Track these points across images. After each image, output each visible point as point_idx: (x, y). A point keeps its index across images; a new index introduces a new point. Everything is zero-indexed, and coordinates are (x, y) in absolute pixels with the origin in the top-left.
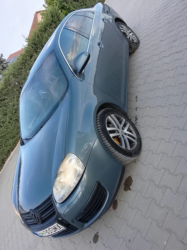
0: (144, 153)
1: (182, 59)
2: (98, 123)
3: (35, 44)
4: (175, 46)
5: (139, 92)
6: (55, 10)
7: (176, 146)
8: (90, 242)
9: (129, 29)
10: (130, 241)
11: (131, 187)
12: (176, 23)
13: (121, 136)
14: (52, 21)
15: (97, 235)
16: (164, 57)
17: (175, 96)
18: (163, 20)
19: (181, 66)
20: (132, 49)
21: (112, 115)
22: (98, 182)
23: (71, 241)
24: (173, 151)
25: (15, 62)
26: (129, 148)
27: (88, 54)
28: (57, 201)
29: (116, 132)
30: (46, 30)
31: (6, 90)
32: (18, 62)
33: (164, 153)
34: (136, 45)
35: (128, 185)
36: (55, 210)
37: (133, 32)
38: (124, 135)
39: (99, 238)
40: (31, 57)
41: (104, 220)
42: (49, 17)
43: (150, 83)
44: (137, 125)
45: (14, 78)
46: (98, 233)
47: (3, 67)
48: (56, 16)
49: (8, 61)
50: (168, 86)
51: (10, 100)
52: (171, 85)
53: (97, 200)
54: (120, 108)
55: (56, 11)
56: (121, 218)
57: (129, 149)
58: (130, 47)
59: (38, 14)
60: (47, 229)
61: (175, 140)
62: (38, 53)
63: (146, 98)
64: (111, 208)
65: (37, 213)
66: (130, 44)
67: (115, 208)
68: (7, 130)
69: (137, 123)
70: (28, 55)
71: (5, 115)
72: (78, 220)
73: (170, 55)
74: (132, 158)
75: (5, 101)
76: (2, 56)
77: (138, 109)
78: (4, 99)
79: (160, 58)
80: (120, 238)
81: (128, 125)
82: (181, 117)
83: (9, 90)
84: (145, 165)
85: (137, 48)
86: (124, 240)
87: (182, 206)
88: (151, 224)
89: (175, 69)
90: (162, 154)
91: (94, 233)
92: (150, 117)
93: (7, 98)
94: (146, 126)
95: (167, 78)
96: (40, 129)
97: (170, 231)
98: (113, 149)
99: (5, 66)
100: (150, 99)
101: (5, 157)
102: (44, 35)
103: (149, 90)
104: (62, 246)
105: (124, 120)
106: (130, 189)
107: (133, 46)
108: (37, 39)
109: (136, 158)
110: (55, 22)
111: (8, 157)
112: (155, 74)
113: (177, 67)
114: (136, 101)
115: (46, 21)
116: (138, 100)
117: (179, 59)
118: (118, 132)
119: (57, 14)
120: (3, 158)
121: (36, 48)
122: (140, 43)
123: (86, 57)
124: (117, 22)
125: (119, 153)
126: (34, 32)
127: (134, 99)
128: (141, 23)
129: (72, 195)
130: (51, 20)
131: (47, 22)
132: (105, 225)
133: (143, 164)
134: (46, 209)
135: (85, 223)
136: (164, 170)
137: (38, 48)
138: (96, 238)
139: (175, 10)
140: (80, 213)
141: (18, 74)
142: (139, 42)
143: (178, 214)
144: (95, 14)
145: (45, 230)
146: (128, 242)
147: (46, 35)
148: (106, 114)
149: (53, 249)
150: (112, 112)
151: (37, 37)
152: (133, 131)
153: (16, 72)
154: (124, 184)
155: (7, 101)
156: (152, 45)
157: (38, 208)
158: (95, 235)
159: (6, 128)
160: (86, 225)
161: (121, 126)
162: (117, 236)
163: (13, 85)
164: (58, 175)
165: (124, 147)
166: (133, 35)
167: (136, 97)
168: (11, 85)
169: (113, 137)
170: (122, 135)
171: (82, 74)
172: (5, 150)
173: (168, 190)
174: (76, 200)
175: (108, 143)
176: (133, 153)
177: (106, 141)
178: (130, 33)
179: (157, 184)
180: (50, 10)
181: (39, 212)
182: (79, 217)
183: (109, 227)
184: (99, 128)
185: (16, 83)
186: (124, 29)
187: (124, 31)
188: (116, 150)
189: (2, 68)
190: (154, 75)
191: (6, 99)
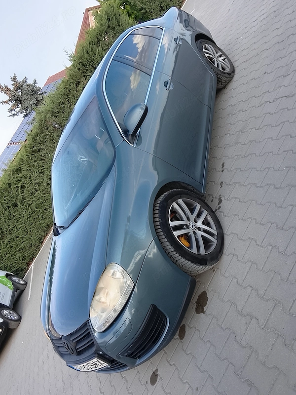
0: (226, 258)
1: (292, 109)
2: (157, 215)
3: (83, 65)
4: (284, 85)
5: (228, 156)
6: (112, 9)
7: (270, 253)
8: (147, 382)
9: (218, 50)
10: (197, 390)
11: (205, 308)
12: (289, 45)
13: (191, 233)
14: (109, 27)
15: (155, 373)
16: (267, 102)
17: (276, 171)
18: (272, 37)
19: (290, 122)
20: (223, 83)
21: (180, 201)
22: (153, 305)
23: (122, 377)
24: (266, 261)
25: (54, 93)
26: (203, 252)
27: (144, 108)
28: (96, 330)
29: (185, 227)
30: (99, 40)
31: (42, 136)
32: (58, 93)
33: (253, 263)
34: (229, 76)
35: (201, 305)
36: (93, 341)
37: (225, 55)
38: (198, 232)
39: (159, 378)
40: (78, 84)
41: (166, 353)
42: (103, 21)
43: (244, 144)
44: (220, 212)
45: (53, 117)
46: (157, 370)
47: (37, 100)
48: (115, 19)
49: (44, 91)
50: (268, 153)
51: (48, 151)
52: (272, 152)
53: (152, 330)
54: (193, 187)
55: (114, 10)
56: (188, 353)
57: (202, 254)
58: (219, 81)
59: (90, 12)
60: (85, 364)
61: (270, 245)
62: (87, 78)
63: (236, 168)
64: (177, 336)
65: (71, 342)
66: (218, 77)
67: (182, 336)
68: (45, 195)
69: (220, 207)
70: (72, 81)
71: (41, 173)
72: (127, 356)
73: (275, 100)
74: (207, 267)
75: (41, 153)
76: (35, 83)
77: (224, 185)
78: (39, 150)
79: (262, 103)
80: (185, 383)
81: (205, 213)
82: (281, 207)
83: (46, 135)
84: (226, 277)
85: (229, 82)
86: (190, 387)
87: (270, 348)
88: (226, 369)
89: (281, 125)
90: (251, 263)
91: (152, 370)
92: (239, 201)
93: (44, 148)
94: (233, 214)
95: (268, 139)
96: (77, 217)
97: (250, 383)
98: (178, 255)
99: (40, 98)
100: (242, 171)
101: (44, 234)
102: (96, 50)
103: (241, 155)
104: (110, 382)
105: (198, 207)
106: (204, 312)
107: (223, 78)
108: (86, 56)
109: (213, 266)
110: (114, 28)
111: (47, 234)
112: (252, 129)
113: (284, 122)
114: (223, 171)
115: (99, 28)
116: (225, 171)
117: (287, 108)
118: (188, 227)
119: (115, 15)
120: (40, 236)
121: (85, 71)
122: (236, 73)
123: (142, 112)
124: (199, 42)
125: (187, 261)
126: (81, 45)
127: (219, 168)
128: (240, 37)
129: (116, 323)
130: (107, 25)
131: (101, 29)
132: (167, 360)
133: (224, 276)
134: (83, 338)
135: (136, 358)
136: (251, 289)
137: (87, 70)
138: (154, 378)
139: (290, 21)
140: (128, 347)
141: (59, 112)
142: (233, 72)
143: (263, 361)
144: (164, 30)
145: (82, 365)
146: (195, 390)
147: (100, 48)
148: (170, 200)
149: (99, 384)
150: (179, 196)
151: (85, 53)
152: (212, 223)
153: (56, 108)
154: (196, 302)
155: (44, 152)
156: (252, 79)
157: (71, 334)
158: (154, 373)
159: (44, 192)
160: (138, 361)
161: (193, 217)
162: (181, 380)
163: (52, 128)
164: (96, 294)
165: (194, 250)
166: (224, 60)
167: (223, 165)
168: (49, 129)
169: (178, 237)
170: (194, 232)
171: (136, 136)
172: (43, 225)
173: (254, 321)
174: (124, 328)
175: (170, 247)
176: (209, 258)
177: (168, 243)
178: (220, 56)
179: (240, 310)
180: (105, 9)
181: (73, 340)
182: (127, 352)
183: (172, 364)
184: (158, 223)
185: (56, 126)
186: (210, 51)
187: (210, 54)
188: (183, 256)
189: (35, 102)
190: (250, 130)
191: (42, 149)
